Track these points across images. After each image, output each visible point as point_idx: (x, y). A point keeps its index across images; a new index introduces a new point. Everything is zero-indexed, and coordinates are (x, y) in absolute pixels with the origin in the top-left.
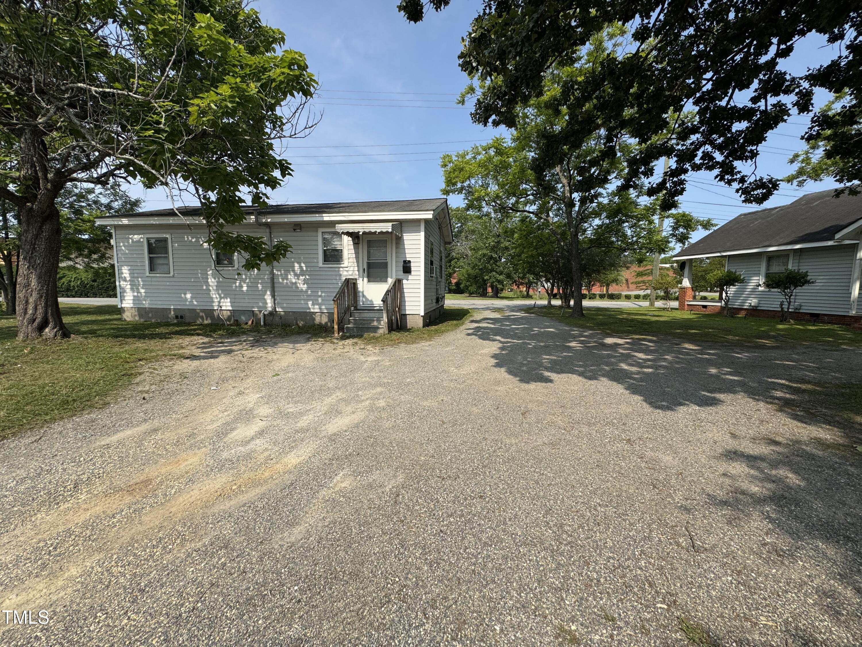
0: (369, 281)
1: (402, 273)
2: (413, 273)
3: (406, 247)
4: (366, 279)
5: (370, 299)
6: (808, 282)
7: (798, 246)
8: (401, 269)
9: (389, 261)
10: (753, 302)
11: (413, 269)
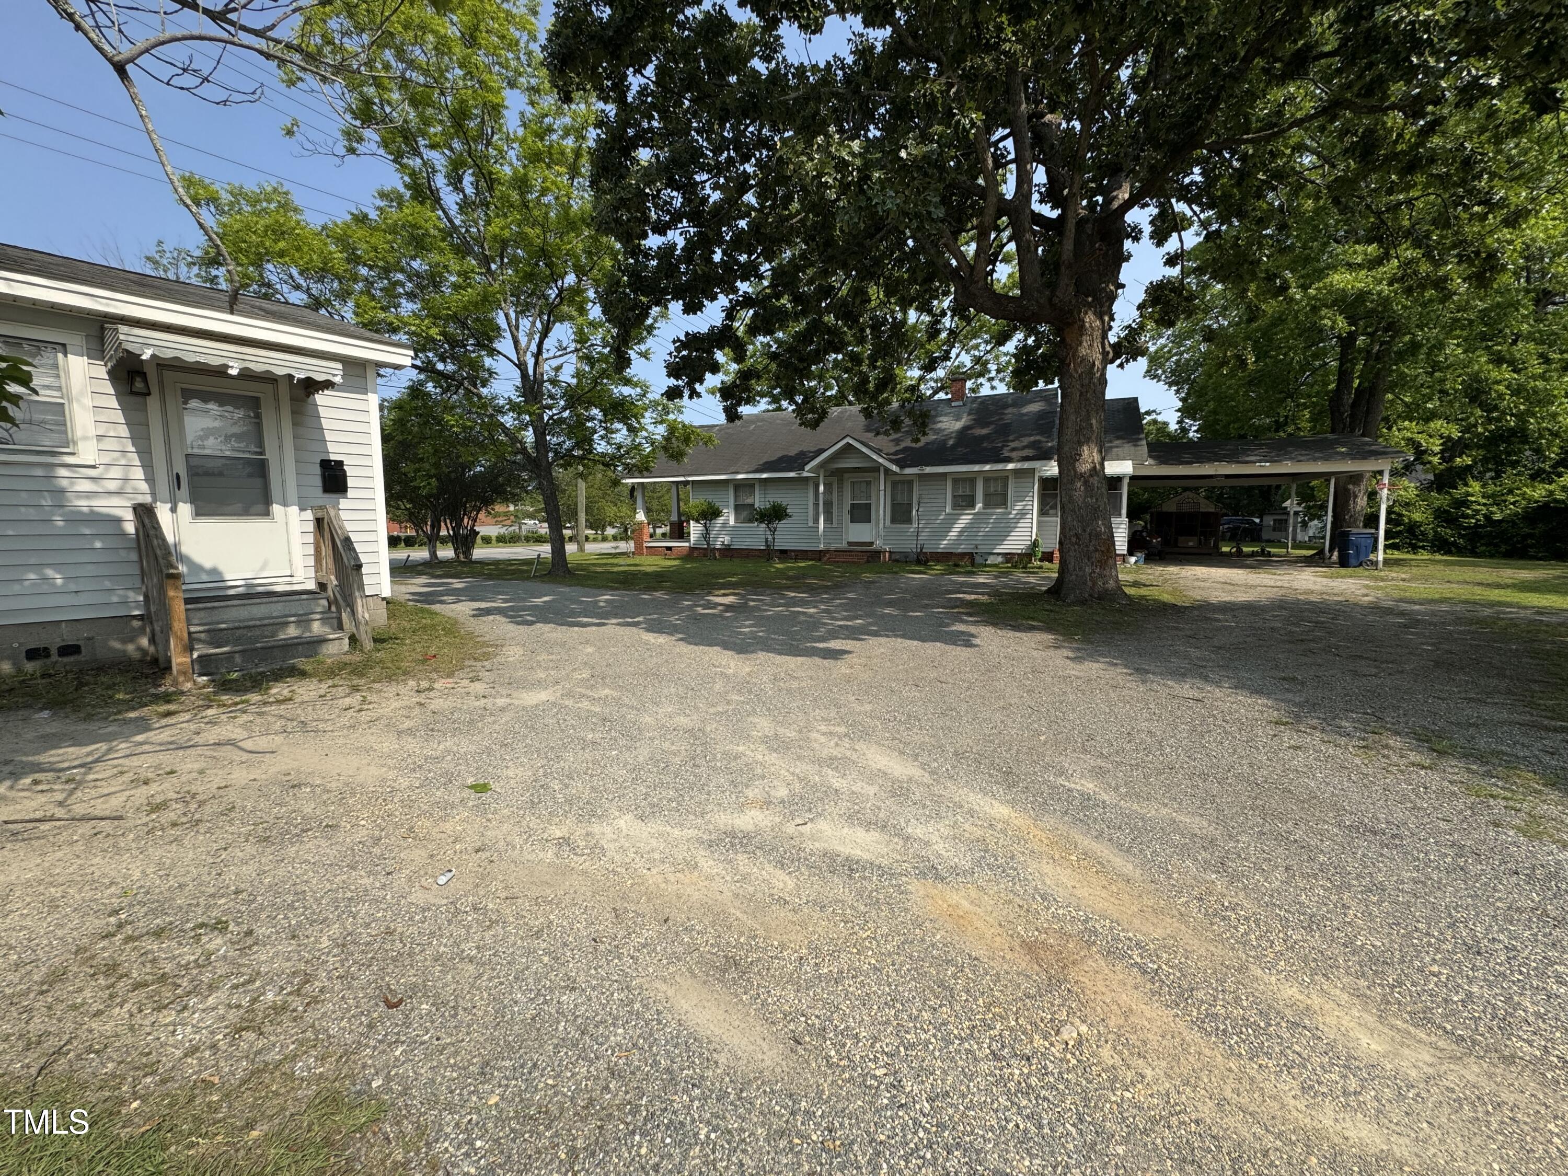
0: (199, 513)
1: (319, 491)
2: (350, 493)
3: (325, 424)
4: (185, 509)
5: (208, 564)
6: (787, 515)
7: (765, 476)
8: (318, 481)
9: (271, 454)
10: (727, 540)
11: (350, 482)
